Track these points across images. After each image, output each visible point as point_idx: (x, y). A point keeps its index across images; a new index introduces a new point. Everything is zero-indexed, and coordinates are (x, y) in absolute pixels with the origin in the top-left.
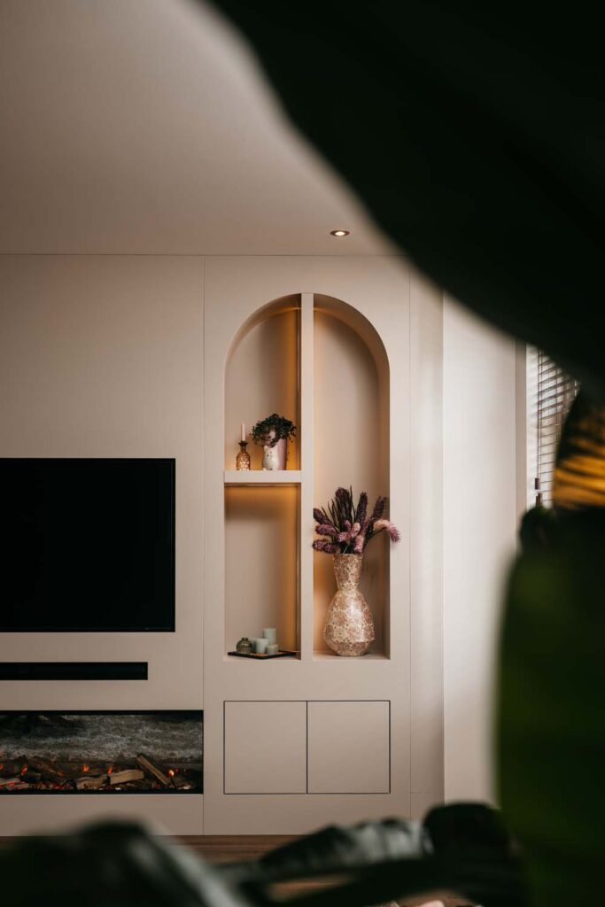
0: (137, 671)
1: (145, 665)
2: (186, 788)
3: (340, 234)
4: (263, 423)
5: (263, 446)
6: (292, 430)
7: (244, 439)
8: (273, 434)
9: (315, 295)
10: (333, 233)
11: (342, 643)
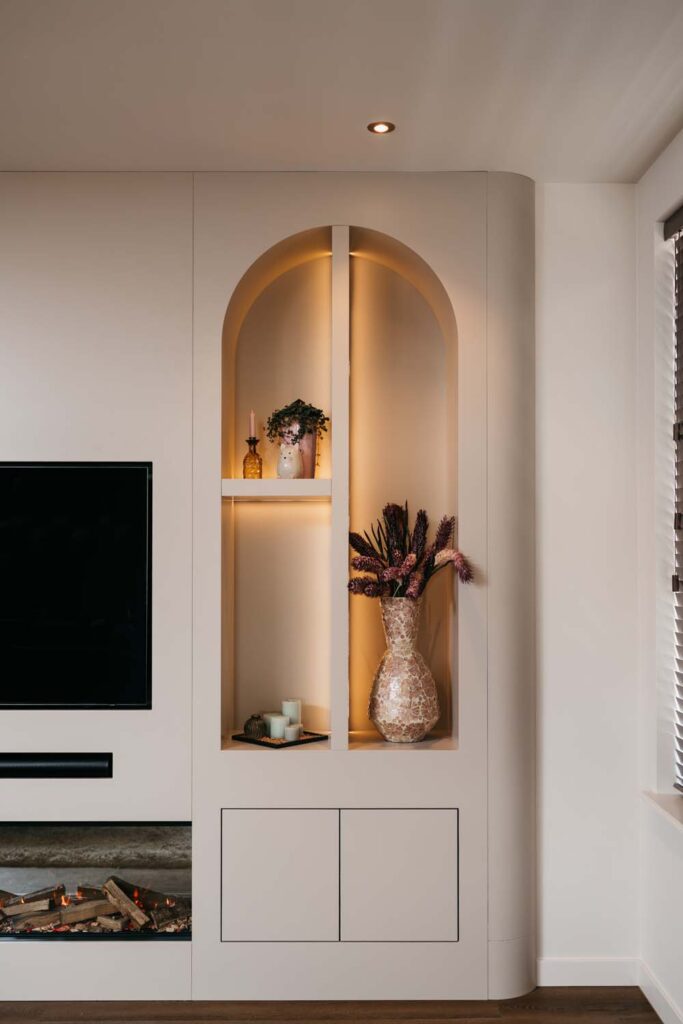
0: (97, 766)
1: (108, 757)
2: (171, 929)
3: (381, 128)
4: (281, 412)
5: (280, 444)
6: (323, 422)
7: (253, 435)
8: (296, 428)
9: (350, 227)
10: (371, 128)
11: (390, 724)
